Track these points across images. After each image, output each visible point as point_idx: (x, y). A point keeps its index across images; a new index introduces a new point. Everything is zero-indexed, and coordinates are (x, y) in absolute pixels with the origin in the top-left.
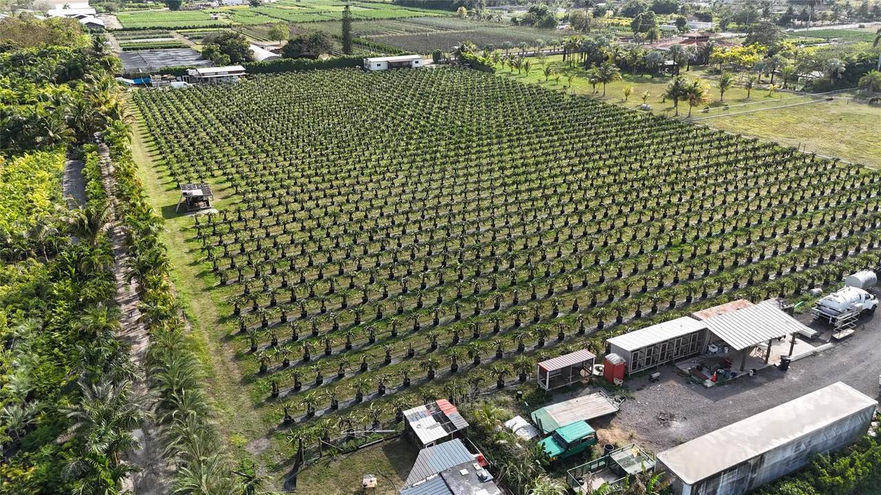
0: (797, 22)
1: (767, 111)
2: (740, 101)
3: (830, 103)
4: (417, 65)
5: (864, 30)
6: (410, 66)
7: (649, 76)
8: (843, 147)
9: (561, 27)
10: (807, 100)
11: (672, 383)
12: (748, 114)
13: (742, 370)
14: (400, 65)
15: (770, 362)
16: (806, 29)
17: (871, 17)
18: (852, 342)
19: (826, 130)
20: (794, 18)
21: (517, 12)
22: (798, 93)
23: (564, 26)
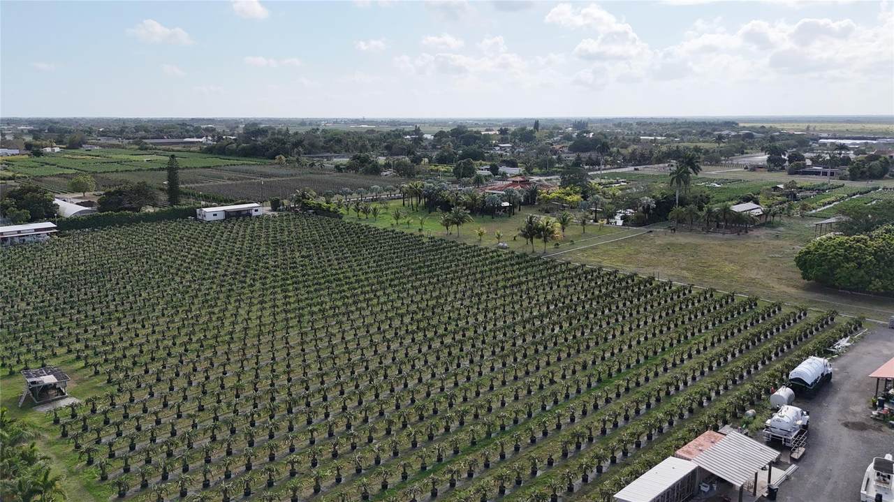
0: (587, 167)
1: (607, 244)
2: (580, 237)
3: (652, 234)
4: (257, 213)
6: (250, 215)
8: (686, 273)
9: (385, 173)
12: (593, 248)
14: (238, 214)
15: (758, 495)
18: (808, 459)
19: (663, 259)
21: (335, 160)
23: (388, 173)
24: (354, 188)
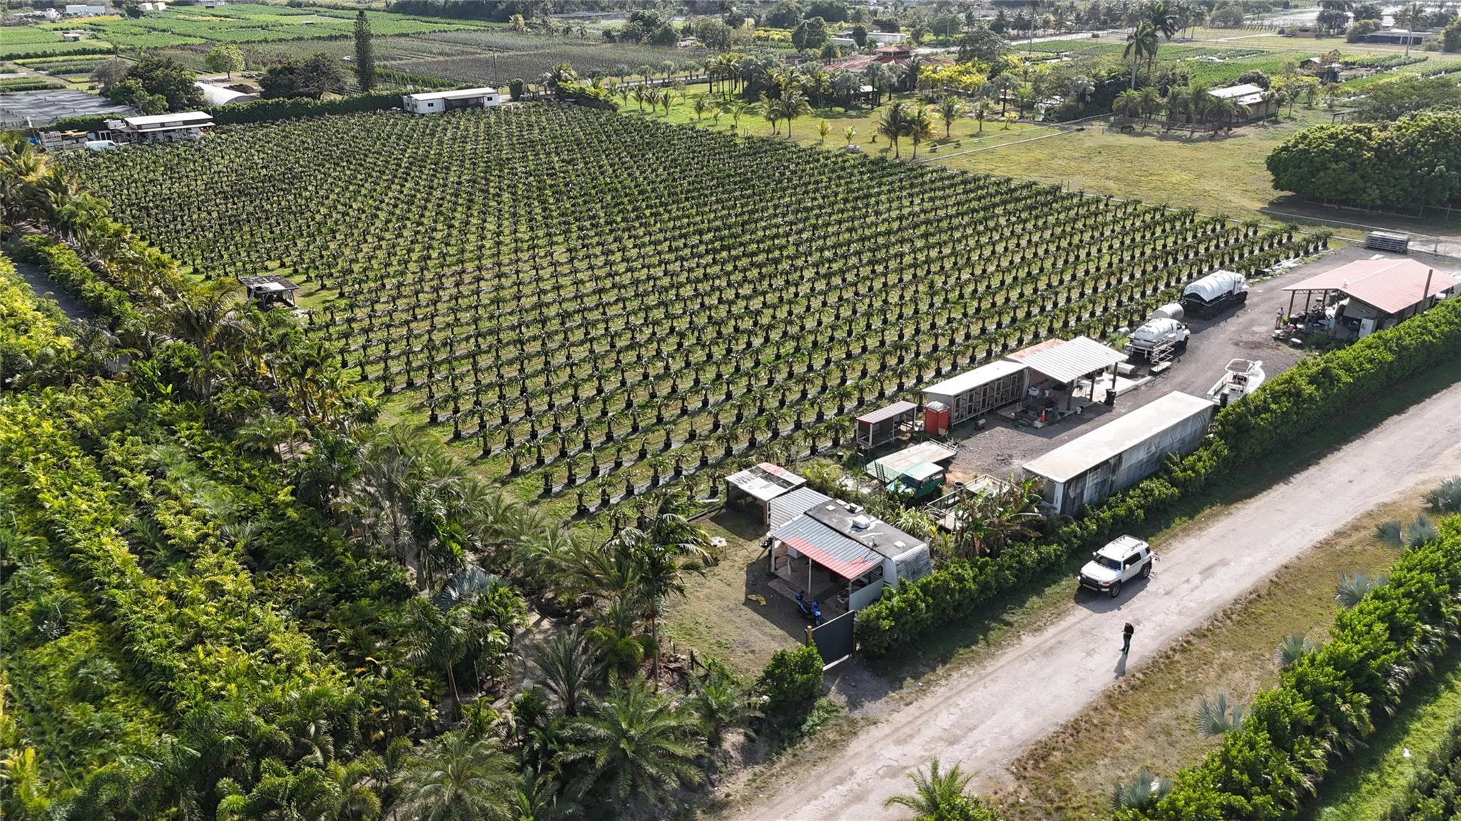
0: (1013, 32)
1: (1009, 147)
2: (972, 136)
3: (1081, 133)
4: (492, 103)
5: (1099, 40)
6: (482, 105)
7: (841, 110)
8: (1110, 184)
9: (683, 44)
10: (1053, 132)
11: (999, 429)
12: (987, 152)
13: (1069, 409)
14: (464, 104)
15: (1095, 399)
16: (1026, 42)
17: (1105, 22)
18: (1171, 373)
19: (1086, 167)
20: (1007, 26)
21: (603, 22)
22: (1039, 124)
23: (688, 43)
24: (634, 66)
